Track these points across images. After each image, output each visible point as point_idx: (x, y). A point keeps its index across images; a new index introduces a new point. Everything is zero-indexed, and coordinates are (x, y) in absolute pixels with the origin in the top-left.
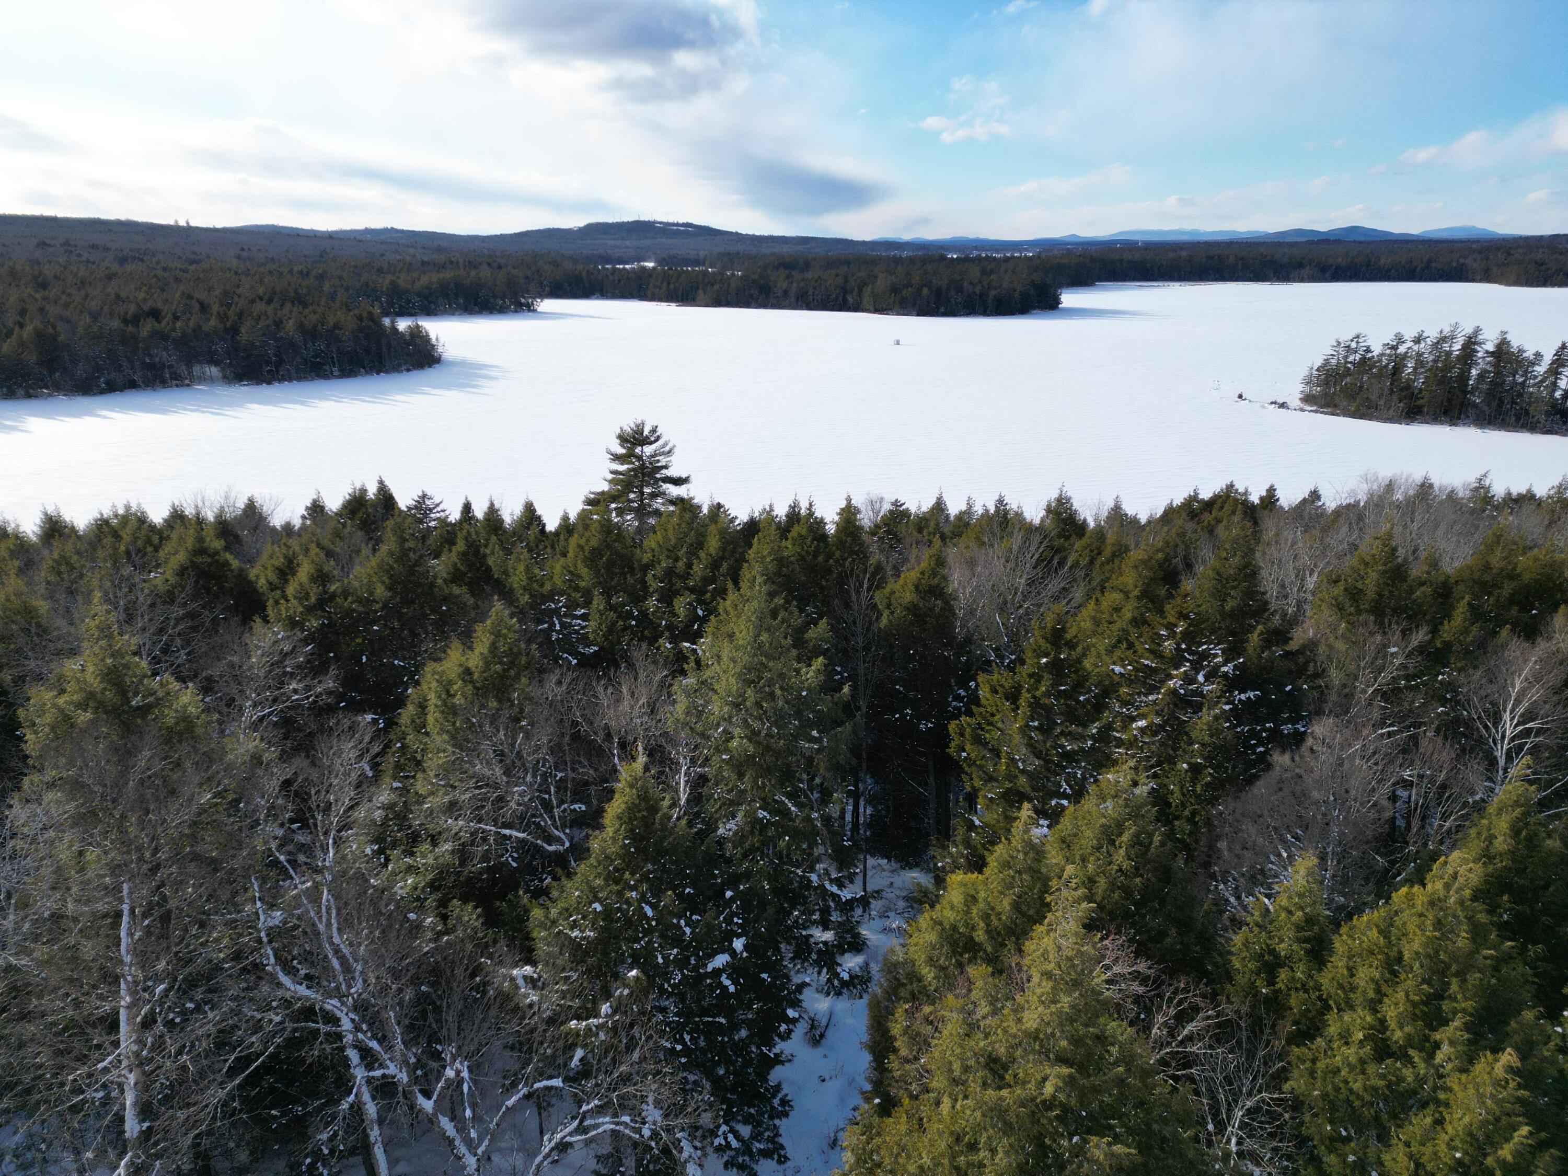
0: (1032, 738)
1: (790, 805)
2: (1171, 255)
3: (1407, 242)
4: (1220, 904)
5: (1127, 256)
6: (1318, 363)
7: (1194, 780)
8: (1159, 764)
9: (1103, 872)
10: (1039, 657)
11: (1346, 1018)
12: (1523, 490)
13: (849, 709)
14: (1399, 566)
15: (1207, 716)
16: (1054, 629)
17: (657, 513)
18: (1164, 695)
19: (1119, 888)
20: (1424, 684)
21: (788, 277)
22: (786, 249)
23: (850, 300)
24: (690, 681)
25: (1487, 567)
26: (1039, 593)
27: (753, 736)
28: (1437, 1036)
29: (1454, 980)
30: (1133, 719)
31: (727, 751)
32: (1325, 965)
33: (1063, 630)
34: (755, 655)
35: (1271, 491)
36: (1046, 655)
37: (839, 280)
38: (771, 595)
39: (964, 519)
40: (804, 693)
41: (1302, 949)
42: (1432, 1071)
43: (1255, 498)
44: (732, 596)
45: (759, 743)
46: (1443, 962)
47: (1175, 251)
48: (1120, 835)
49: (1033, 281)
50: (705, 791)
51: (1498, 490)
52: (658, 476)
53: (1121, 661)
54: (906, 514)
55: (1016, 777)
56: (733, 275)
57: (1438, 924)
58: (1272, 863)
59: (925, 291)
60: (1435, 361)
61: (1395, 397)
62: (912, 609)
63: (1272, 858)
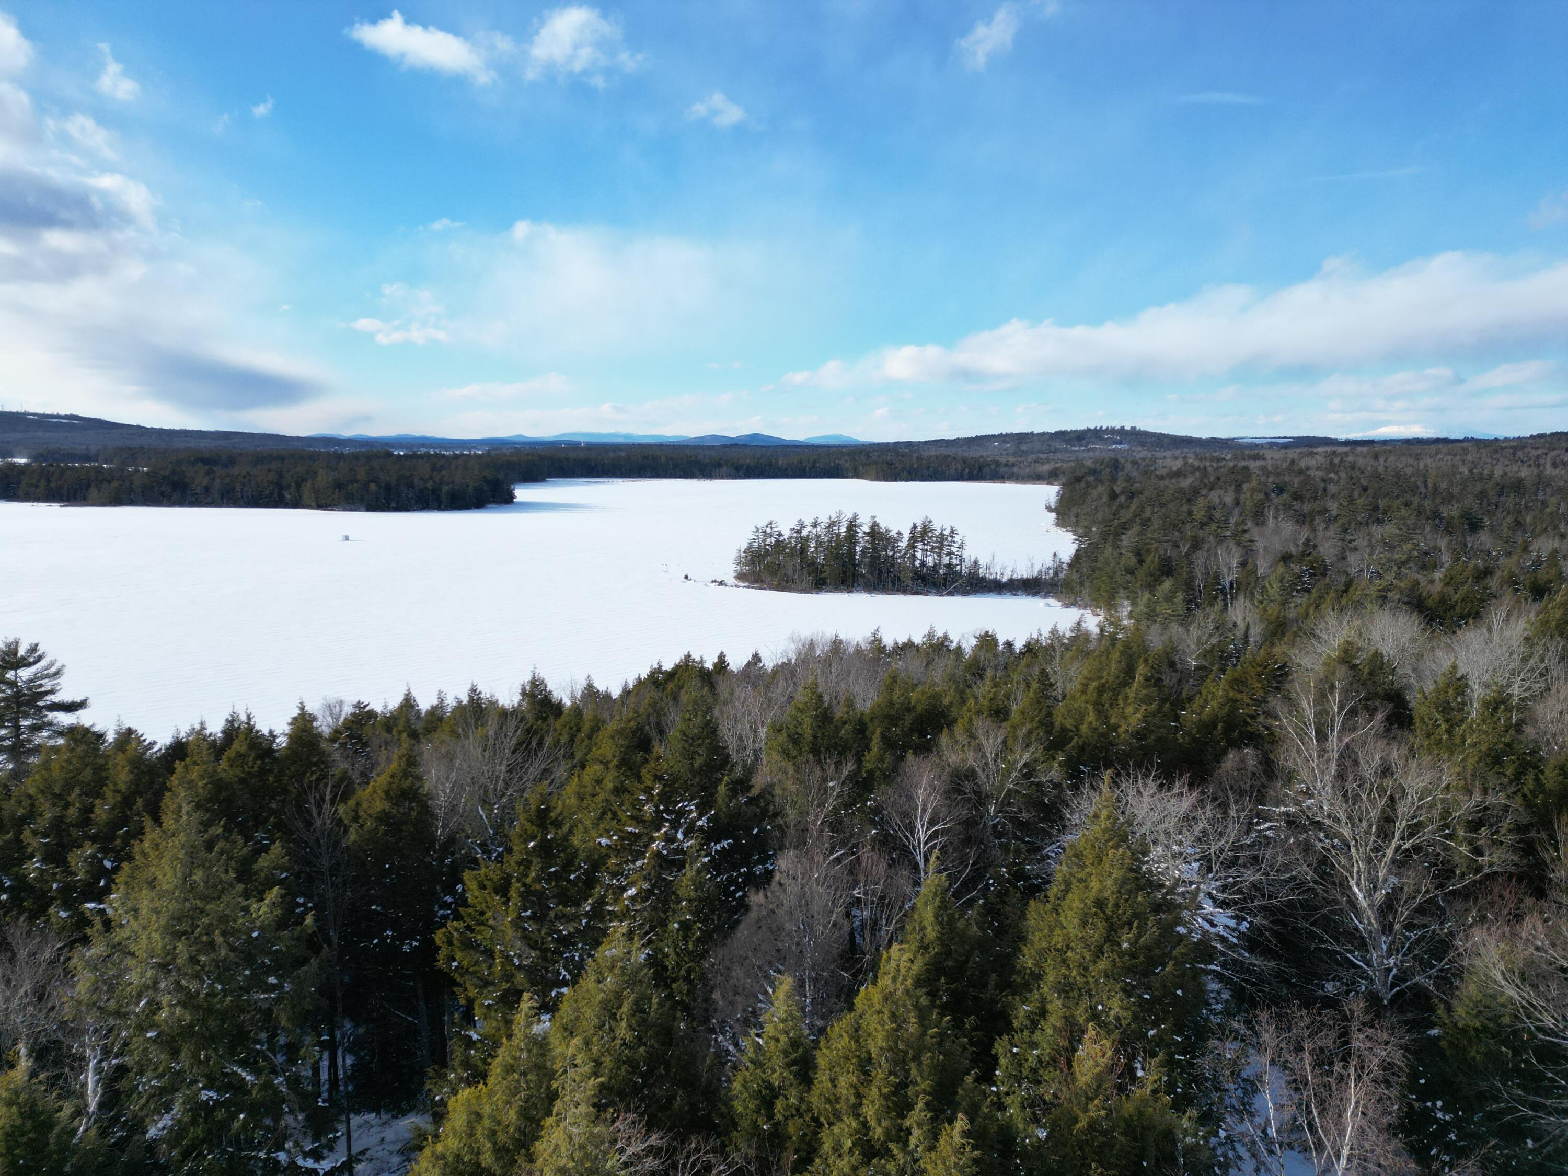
0: (526, 929)
1: (244, 1074)
2: (611, 455)
3: (796, 446)
4: (722, 1054)
5: (572, 455)
6: (744, 546)
7: (685, 938)
8: (652, 929)
9: (608, 1051)
10: (526, 842)
11: (836, 1130)
12: (905, 640)
13: (313, 943)
14: (826, 709)
15: (689, 872)
16: (539, 810)
17: (37, 749)
18: (649, 858)
19: (624, 1063)
20: (858, 810)
21: (208, 473)
22: (204, 444)
23: (288, 496)
24: (96, 950)
25: (891, 704)
26: (521, 779)
27: (188, 1000)
28: (907, 1123)
29: (913, 1065)
30: (624, 889)
31: (153, 1026)
32: (812, 1083)
33: (548, 809)
34: (185, 900)
35: (722, 657)
36: (533, 838)
37: (273, 476)
38: (206, 825)
39: (436, 714)
40: (255, 934)
41: (791, 1072)
42: (909, 1158)
43: (709, 665)
44: (152, 834)
45: (198, 1007)
46: (902, 1051)
47: (614, 451)
48: (620, 1007)
49: (485, 477)
50: (122, 1085)
51: (888, 641)
52: (41, 703)
53: (607, 833)
54: (372, 714)
55: (512, 976)
56: (137, 471)
57: (893, 1016)
58: (761, 1001)
59: (373, 487)
60: (830, 541)
61: (805, 572)
62: (384, 817)
63: (761, 997)
